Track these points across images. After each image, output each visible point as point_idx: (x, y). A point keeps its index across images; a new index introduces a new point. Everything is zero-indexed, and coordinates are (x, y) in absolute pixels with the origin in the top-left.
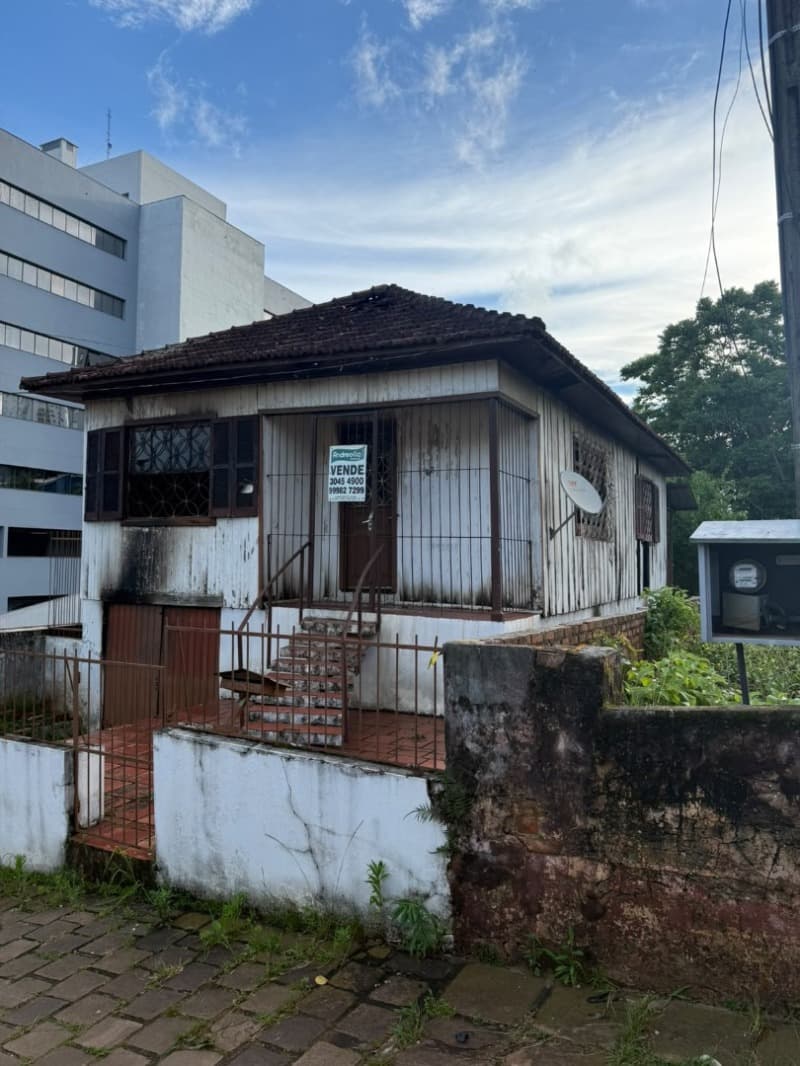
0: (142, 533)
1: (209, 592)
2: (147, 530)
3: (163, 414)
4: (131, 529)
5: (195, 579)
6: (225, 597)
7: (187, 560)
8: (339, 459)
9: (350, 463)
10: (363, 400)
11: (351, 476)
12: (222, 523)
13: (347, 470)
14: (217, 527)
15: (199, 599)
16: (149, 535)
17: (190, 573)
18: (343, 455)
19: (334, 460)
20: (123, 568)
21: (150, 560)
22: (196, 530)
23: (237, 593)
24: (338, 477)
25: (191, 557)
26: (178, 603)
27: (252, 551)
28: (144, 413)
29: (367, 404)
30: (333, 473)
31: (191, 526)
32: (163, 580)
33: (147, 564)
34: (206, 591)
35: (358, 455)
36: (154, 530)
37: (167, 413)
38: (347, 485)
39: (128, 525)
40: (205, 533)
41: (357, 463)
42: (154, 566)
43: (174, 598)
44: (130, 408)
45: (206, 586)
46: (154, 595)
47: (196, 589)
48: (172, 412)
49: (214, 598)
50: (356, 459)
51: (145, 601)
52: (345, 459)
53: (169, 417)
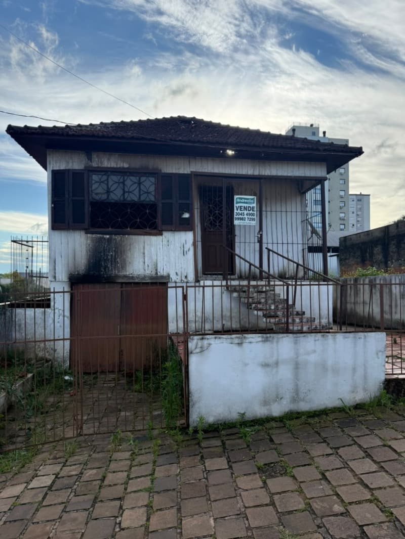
0: (105, 238)
1: (159, 274)
2: (108, 236)
3: (118, 166)
4: (94, 236)
5: (148, 266)
6: (171, 276)
7: (142, 255)
8: (240, 202)
9: (248, 205)
10: (256, 173)
11: (248, 212)
12: (165, 234)
13: (245, 208)
14: (163, 236)
15: (151, 278)
16: (109, 240)
17: (144, 263)
18: (243, 200)
19: (237, 203)
20: (89, 261)
21: (112, 255)
22: (147, 238)
23: (179, 274)
24: (240, 212)
25: (144, 254)
26: (137, 281)
27: (189, 250)
28: (102, 163)
29: (259, 175)
30: (237, 210)
31: (144, 235)
32: (124, 267)
33: (109, 257)
34: (157, 273)
35: (252, 201)
36: (113, 236)
37: (122, 165)
38: (245, 216)
39: (92, 233)
40: (154, 239)
41: (251, 206)
42: (115, 259)
43: (133, 277)
44: (90, 159)
45: (156, 270)
46: (117, 276)
47: (149, 272)
48: (126, 166)
49: (162, 277)
50: (250, 203)
51: (111, 280)
52: (244, 203)
53: (124, 168)
